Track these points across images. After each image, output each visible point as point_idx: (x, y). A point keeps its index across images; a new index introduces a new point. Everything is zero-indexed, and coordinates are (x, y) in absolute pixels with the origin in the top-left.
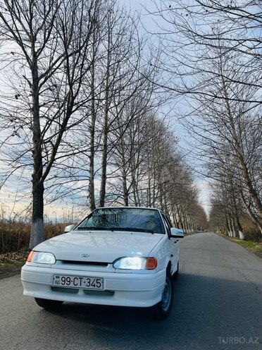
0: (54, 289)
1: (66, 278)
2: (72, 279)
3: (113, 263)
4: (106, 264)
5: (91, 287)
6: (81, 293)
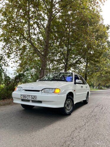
0: (22, 100)
1: (24, 96)
2: (26, 96)
3: (41, 90)
4: (39, 91)
5: (33, 99)
6: (31, 102)
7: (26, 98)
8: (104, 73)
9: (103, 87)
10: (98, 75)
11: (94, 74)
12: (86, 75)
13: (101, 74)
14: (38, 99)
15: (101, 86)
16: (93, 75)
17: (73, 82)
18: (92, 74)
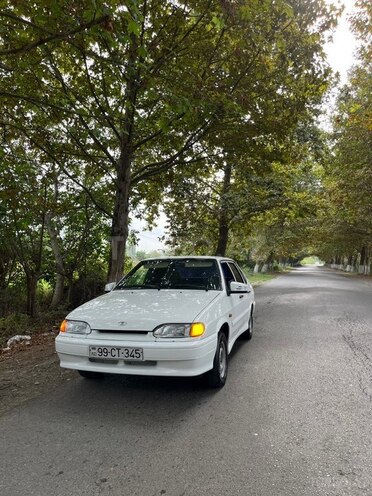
0: (92, 360)
1: (103, 350)
2: (109, 350)
3: (153, 331)
4: (146, 333)
5: (130, 358)
6: (121, 364)
7: (109, 356)
8: (292, 214)
9: (280, 265)
10: (268, 222)
11: (253, 218)
12: (223, 221)
13: (282, 217)
14: (147, 357)
15: (275, 263)
16: (254, 222)
17: (224, 291)
18: (247, 217)
